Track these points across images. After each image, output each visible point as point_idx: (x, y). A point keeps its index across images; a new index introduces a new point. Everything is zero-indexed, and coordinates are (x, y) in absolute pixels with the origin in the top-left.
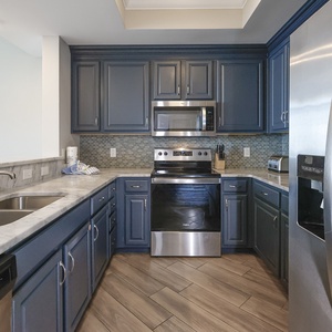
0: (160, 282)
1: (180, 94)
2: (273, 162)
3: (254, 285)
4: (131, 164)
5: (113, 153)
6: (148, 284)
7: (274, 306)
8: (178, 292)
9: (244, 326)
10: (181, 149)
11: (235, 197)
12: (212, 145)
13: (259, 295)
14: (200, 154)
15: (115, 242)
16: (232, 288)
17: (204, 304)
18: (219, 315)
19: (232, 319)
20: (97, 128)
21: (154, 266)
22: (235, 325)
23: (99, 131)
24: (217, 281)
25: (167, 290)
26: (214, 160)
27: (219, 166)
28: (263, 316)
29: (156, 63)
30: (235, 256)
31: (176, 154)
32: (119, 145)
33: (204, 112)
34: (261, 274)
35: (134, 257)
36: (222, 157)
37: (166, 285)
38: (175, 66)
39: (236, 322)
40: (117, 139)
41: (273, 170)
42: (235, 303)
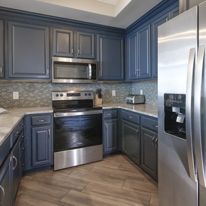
0: (66, 188)
1: (73, 54)
2: (130, 98)
3: (126, 173)
4: (32, 104)
5: (16, 96)
6: (57, 192)
7: (139, 182)
8: (80, 191)
9: (127, 199)
10: (72, 92)
11: (111, 121)
12: (93, 89)
13: (130, 178)
14: (86, 95)
15: (24, 166)
16: (114, 178)
17: (100, 193)
18: (110, 197)
19: (119, 197)
20: (2, 76)
21: (58, 178)
22: (122, 200)
23: (4, 78)
24: (104, 176)
25: (72, 192)
26: (95, 98)
27: (98, 102)
28: (135, 189)
29: (55, 30)
30: (111, 158)
31: (68, 95)
32: (22, 90)
33: (90, 67)
34: (128, 165)
35: (39, 175)
36: (100, 96)
37: (70, 189)
38: (69, 34)
39: (122, 198)
40: (20, 84)
41: (130, 103)
42: (118, 186)
